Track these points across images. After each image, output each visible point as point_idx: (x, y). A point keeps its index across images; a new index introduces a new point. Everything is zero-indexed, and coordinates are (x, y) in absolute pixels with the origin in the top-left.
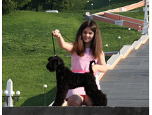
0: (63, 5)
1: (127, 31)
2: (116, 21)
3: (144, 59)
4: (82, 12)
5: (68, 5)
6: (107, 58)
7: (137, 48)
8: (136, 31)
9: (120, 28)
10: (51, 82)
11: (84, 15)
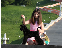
0: (27, 4)
1: (53, 15)
2: (48, 11)
3: (59, 26)
4: (35, 7)
5: (29, 4)
6: (45, 25)
7: (57, 22)
8: (57, 15)
9: (50, 13)
10: (22, 35)
11: (36, 8)
